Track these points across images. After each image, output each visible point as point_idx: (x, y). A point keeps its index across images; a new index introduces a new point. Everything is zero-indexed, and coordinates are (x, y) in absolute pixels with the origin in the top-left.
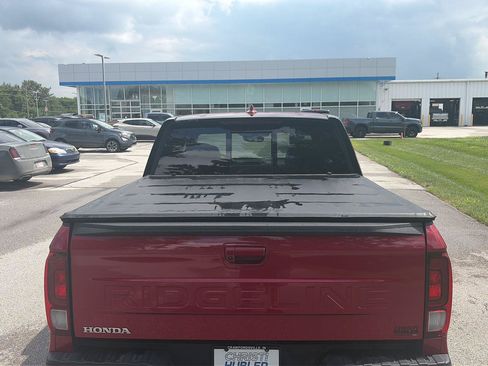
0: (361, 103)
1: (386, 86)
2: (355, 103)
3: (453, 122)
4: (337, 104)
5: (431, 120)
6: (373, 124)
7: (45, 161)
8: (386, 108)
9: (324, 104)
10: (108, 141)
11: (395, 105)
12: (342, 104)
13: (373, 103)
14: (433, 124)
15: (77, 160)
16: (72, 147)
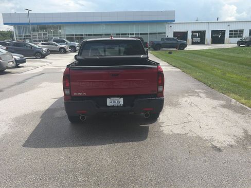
0: (158, 33)
1: (171, 25)
2: (156, 34)
3: (202, 42)
4: (147, 34)
5: (192, 42)
6: (164, 43)
7: (12, 62)
8: (171, 36)
9: (141, 34)
10: (36, 53)
11: (175, 34)
12: (150, 34)
13: (165, 33)
14: (193, 43)
15: (25, 62)
16: (22, 56)
